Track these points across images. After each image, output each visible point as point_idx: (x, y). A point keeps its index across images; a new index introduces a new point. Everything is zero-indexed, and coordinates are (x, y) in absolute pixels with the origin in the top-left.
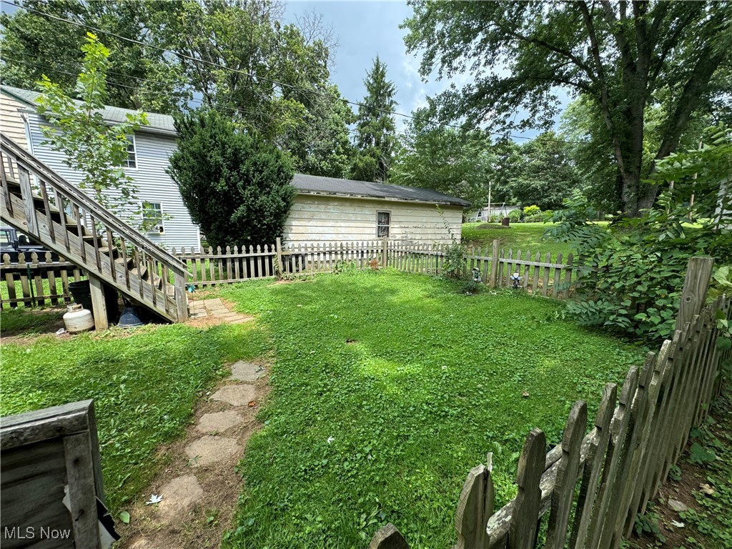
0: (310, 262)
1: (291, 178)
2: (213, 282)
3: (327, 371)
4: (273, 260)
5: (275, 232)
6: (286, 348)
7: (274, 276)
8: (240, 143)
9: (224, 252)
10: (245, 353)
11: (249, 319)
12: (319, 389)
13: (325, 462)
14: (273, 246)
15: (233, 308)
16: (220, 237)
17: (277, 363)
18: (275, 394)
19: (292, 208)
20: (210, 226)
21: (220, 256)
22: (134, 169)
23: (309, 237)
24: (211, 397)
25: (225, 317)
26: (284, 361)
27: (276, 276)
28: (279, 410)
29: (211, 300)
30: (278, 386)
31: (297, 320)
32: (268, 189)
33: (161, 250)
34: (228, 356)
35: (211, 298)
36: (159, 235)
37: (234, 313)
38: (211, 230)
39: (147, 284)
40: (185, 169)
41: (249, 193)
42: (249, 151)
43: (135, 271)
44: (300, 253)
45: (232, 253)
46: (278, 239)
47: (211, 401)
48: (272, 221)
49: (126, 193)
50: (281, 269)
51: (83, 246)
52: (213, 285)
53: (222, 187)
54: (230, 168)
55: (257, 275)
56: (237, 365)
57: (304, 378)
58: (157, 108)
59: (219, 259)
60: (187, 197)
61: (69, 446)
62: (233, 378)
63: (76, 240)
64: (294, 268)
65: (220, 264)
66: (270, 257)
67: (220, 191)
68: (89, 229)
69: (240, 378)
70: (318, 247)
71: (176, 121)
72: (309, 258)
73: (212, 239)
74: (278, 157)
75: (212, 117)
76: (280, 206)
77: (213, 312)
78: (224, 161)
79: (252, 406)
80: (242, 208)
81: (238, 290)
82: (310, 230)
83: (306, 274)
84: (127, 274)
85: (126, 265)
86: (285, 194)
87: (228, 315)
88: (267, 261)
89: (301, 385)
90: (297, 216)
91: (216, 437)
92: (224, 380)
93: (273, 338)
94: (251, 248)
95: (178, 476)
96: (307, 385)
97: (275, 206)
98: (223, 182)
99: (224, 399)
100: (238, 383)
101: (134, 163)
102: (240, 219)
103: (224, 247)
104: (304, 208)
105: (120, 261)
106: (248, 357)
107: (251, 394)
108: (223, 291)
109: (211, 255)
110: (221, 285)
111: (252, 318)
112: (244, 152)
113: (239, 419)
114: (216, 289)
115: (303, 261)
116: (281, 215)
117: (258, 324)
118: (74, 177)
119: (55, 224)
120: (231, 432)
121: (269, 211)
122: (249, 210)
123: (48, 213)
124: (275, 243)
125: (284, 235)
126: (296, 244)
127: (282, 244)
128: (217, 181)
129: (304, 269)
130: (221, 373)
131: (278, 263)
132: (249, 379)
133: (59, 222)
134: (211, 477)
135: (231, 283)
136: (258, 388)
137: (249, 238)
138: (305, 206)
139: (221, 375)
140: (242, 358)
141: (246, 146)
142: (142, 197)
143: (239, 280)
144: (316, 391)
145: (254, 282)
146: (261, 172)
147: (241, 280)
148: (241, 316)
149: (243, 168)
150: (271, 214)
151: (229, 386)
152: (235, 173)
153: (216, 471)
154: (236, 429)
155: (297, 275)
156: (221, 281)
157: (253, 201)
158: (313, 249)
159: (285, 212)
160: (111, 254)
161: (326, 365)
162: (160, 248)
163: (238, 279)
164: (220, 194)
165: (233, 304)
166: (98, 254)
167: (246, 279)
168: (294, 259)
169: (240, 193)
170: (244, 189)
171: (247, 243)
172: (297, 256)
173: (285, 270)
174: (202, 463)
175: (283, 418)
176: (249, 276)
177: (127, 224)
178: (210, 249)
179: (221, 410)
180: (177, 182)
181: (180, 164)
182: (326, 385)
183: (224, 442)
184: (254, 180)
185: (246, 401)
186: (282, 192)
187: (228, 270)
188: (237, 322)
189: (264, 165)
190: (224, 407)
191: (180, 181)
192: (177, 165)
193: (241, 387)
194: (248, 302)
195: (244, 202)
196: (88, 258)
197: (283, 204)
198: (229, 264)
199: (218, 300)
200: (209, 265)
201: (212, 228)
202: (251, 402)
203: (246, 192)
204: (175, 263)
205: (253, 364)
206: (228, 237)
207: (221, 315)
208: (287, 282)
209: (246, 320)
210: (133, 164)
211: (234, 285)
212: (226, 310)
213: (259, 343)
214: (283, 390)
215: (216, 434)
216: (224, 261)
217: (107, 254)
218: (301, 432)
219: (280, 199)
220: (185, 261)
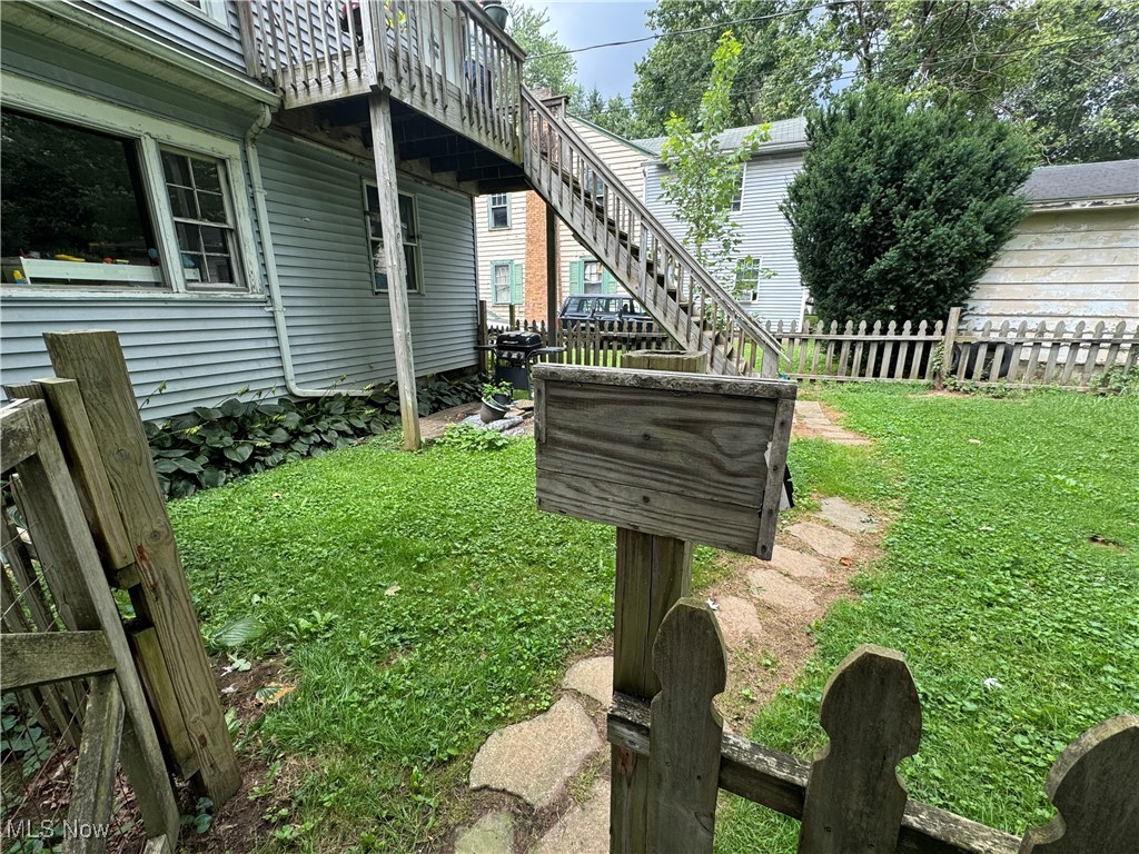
0: (1024, 363)
1: (1023, 179)
2: (813, 377)
3: (1017, 572)
4: (933, 351)
5: (949, 297)
6: (926, 504)
7: (925, 381)
8: (915, 130)
9: (841, 331)
10: (848, 489)
11: (862, 442)
12: (987, 594)
13: (971, 707)
14: (939, 324)
15: (838, 420)
16: (839, 306)
17: (902, 521)
18: (890, 565)
19: (1009, 245)
20: (827, 288)
21: (833, 336)
22: (737, 213)
23: (1038, 307)
24: (787, 528)
25: (826, 430)
26: (919, 523)
27: (932, 382)
28: (893, 590)
29: (805, 402)
30: (898, 556)
31: (964, 465)
32: (956, 212)
33: (754, 323)
34: (820, 484)
35: (806, 399)
36: (750, 304)
37: (838, 428)
38: (828, 295)
39: (731, 366)
40: (808, 198)
41: (912, 223)
42: (932, 140)
43: (721, 349)
44: (1002, 339)
45: (855, 333)
46: (954, 312)
47: (787, 532)
48: (949, 274)
49: (726, 245)
50: (947, 368)
51: (678, 313)
52: (813, 381)
53: (863, 219)
54: (884, 184)
55: (891, 374)
56: (830, 500)
57: (956, 564)
58: (783, 113)
59: (830, 341)
60: (800, 243)
61: (780, 409)
62: (822, 516)
63: (674, 305)
64: (978, 370)
65: (831, 348)
66: (927, 345)
67: (857, 227)
68: (685, 294)
69: (834, 521)
70: (1061, 329)
71: (810, 122)
72: (1026, 354)
73: (825, 309)
74: (1001, 136)
75: (871, 96)
76: (978, 243)
77: (805, 420)
78: (876, 172)
79: (844, 565)
80: (892, 253)
81: (852, 394)
82: (1043, 292)
83: (1008, 385)
84: (713, 350)
85: (714, 339)
86: (997, 216)
87: (829, 428)
88: (919, 351)
89: (946, 572)
90: (1015, 263)
91: (787, 578)
92: (808, 513)
93: (904, 480)
94: (893, 325)
95: (737, 596)
96: (959, 576)
97: (964, 243)
98: (865, 210)
99: (804, 538)
100: (828, 525)
101: (739, 204)
102: (883, 273)
103: (842, 322)
104: (1038, 242)
105: (709, 334)
106: (850, 495)
107: (847, 549)
108: (826, 392)
109: (819, 334)
110: (825, 383)
111: (868, 442)
112: (920, 146)
113: (822, 572)
114: (816, 387)
115: (1006, 358)
116: (973, 263)
117: (879, 453)
118: (679, 231)
119: (659, 287)
120: (810, 583)
121: (948, 255)
122: (905, 255)
123: (655, 276)
124: (945, 319)
125: (971, 304)
126: (997, 323)
127: (960, 320)
128: (856, 209)
129: (1003, 374)
130: (806, 503)
131: (942, 357)
132: (846, 526)
133: (662, 286)
134: (772, 619)
135: (842, 382)
136: (861, 545)
137: (892, 307)
138: (1043, 238)
139: (805, 506)
140: (842, 495)
141: (928, 132)
142: (744, 251)
143: (857, 379)
144: (978, 594)
145: (884, 386)
146: (947, 179)
147: (861, 380)
148: (851, 435)
149: (911, 178)
150: (951, 261)
151: (814, 525)
152: (891, 191)
153: (782, 617)
154: (816, 583)
155: (984, 384)
156: (826, 377)
157: (916, 239)
158: (1041, 334)
159: (987, 255)
160: (702, 325)
161: (1016, 563)
162: (753, 319)
163: (854, 377)
164: (856, 233)
165: (839, 415)
166: (689, 322)
167: (869, 378)
168: (982, 352)
169: (894, 227)
170: (903, 218)
171: (886, 316)
172: (992, 348)
173: (954, 372)
174: (765, 597)
175: (897, 604)
176: (876, 374)
177: (721, 286)
178: (821, 325)
179: (798, 549)
180: (791, 222)
181: (801, 192)
182: (1006, 595)
183: (796, 589)
184: (929, 198)
185: (837, 555)
186: (990, 213)
187: (841, 361)
188: (842, 442)
189: (958, 163)
190: (802, 548)
191: (796, 219)
192: (797, 195)
193: (833, 533)
194: (865, 415)
195: (898, 242)
196: (680, 327)
197: (984, 238)
198: (845, 350)
199: (816, 405)
200: (813, 351)
201: (829, 291)
202: (845, 559)
203: (909, 223)
204: (768, 341)
205: (858, 509)
206: (854, 306)
207: (818, 427)
208: (954, 395)
209: (857, 442)
210: (737, 206)
211: (845, 387)
212: (827, 421)
213: (875, 482)
214: (905, 565)
215: (787, 575)
216: (839, 344)
217: (698, 325)
218: (929, 640)
219: (981, 229)
220: (780, 340)
